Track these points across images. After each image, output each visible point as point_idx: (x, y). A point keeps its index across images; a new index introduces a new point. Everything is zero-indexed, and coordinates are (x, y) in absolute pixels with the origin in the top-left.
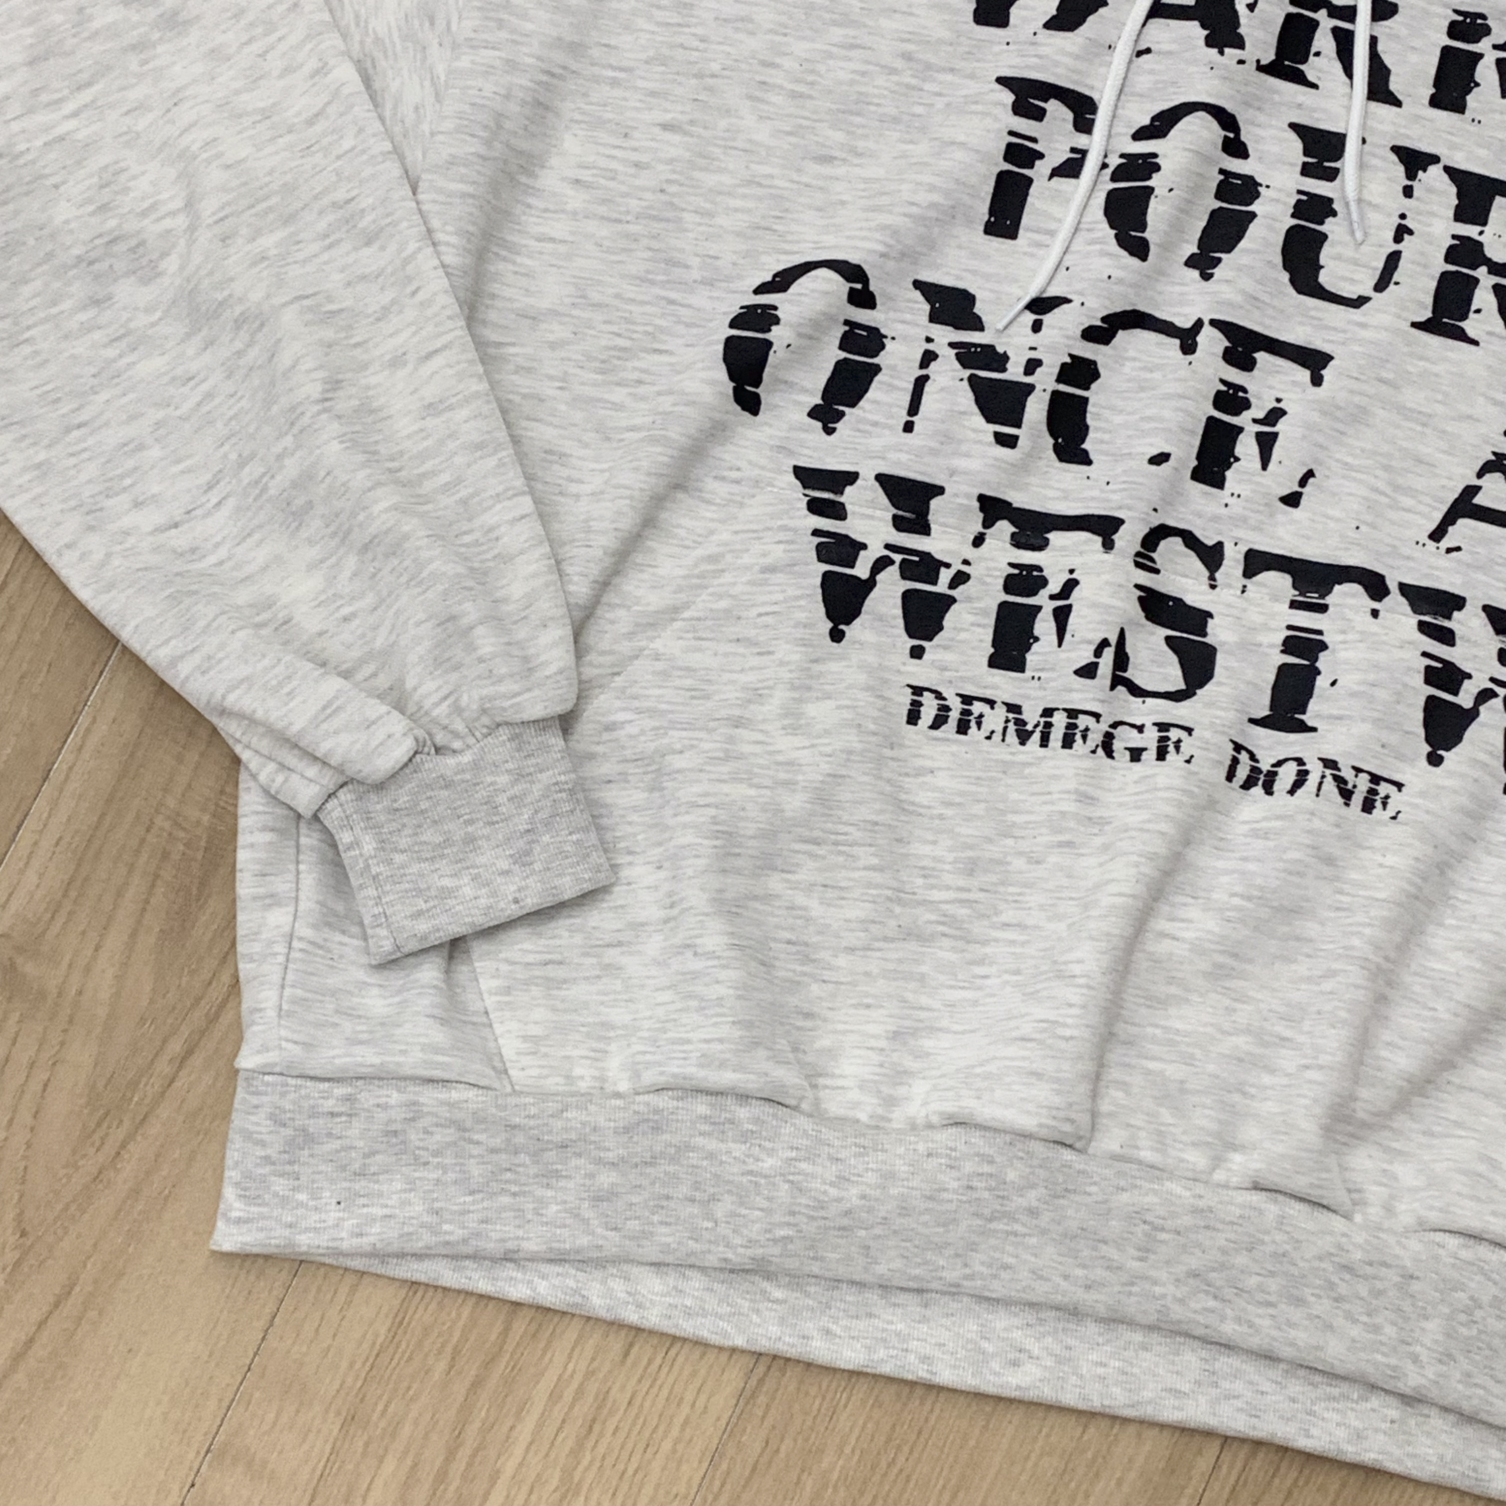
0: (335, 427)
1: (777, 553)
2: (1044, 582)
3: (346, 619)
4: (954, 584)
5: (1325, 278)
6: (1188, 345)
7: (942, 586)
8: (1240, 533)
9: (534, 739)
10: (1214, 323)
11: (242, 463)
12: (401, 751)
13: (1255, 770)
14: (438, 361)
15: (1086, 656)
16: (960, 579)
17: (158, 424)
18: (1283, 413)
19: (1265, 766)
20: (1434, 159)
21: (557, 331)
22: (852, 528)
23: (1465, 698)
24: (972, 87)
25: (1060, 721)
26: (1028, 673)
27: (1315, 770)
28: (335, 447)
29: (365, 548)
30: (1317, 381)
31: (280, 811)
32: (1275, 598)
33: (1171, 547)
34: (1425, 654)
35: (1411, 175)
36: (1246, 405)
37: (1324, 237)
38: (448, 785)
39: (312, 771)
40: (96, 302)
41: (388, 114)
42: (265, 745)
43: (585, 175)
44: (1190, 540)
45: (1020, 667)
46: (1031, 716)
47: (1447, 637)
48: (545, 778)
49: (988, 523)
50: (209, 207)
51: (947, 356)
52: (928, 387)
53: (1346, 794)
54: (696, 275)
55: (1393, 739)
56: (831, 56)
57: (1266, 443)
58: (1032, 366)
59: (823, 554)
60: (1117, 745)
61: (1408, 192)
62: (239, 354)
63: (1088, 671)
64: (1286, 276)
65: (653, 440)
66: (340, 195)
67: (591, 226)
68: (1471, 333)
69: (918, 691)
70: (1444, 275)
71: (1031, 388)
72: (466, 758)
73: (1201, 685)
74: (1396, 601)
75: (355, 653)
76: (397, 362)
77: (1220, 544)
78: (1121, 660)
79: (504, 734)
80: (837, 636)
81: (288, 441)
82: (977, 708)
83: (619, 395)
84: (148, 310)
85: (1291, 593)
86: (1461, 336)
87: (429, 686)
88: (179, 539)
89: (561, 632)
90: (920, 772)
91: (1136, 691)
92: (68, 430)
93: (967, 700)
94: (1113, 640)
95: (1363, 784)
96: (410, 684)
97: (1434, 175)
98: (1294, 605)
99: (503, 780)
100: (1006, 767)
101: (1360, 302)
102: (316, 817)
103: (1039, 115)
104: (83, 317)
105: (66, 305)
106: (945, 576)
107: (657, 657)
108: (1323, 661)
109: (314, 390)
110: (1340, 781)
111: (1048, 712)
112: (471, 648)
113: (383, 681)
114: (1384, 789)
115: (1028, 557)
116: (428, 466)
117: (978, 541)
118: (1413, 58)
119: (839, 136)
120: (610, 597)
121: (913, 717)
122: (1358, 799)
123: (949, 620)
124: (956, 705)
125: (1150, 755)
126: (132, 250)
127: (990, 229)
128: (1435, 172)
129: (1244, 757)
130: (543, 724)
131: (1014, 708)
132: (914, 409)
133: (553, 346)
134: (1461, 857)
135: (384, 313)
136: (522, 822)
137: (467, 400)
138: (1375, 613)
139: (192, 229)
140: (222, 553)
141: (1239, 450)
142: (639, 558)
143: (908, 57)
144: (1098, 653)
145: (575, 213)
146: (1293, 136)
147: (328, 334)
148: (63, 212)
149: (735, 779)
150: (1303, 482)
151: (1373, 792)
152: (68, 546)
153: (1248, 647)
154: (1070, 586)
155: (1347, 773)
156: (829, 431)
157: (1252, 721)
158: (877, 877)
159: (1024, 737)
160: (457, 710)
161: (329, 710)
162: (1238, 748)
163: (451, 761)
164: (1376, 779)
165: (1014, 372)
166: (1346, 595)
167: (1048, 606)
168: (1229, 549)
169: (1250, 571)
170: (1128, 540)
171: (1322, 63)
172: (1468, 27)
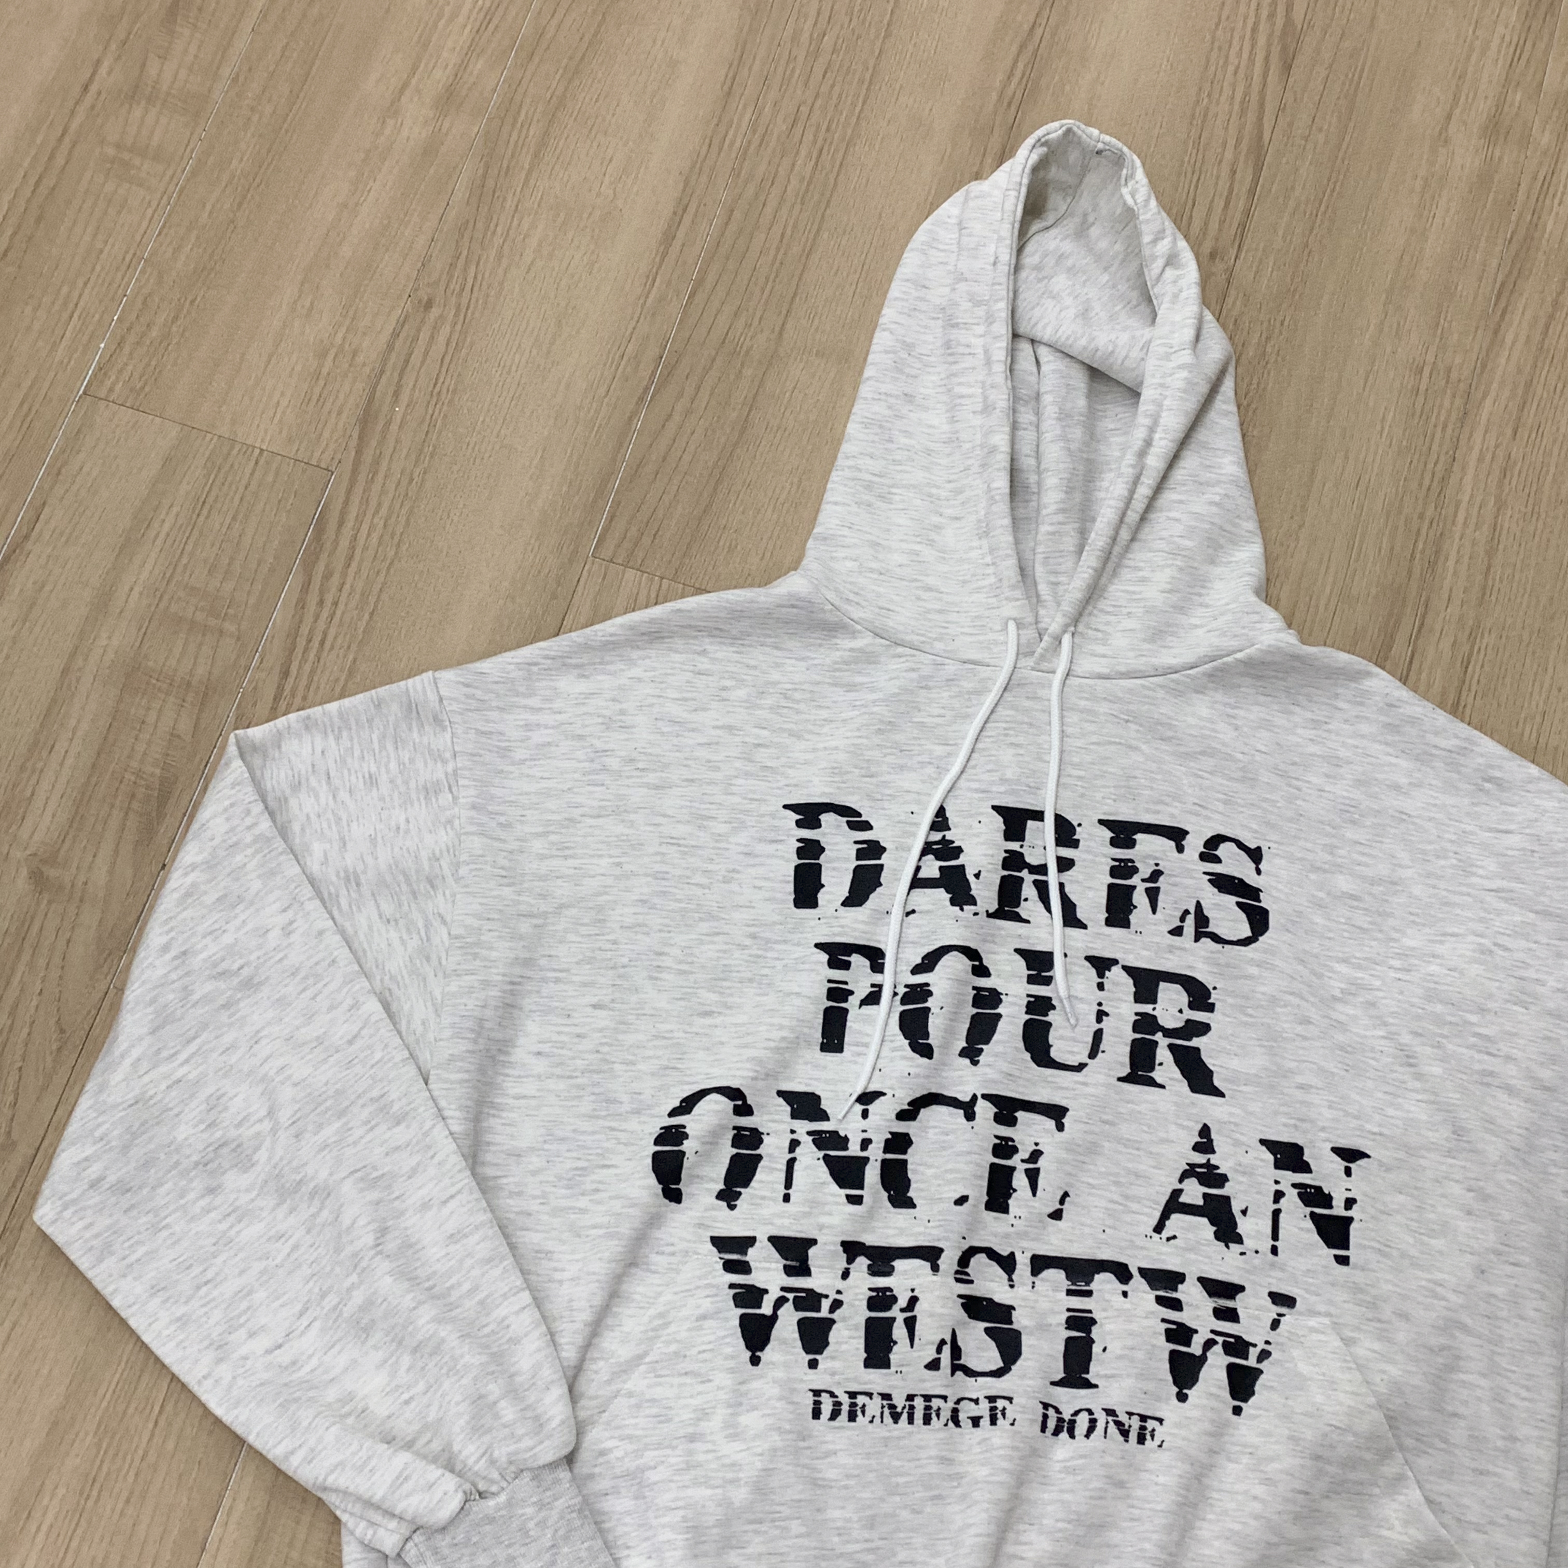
0: (386, 1266)
1: (707, 1305)
2: (894, 1300)
3: (407, 1402)
4: (832, 1310)
5: (1054, 1053)
6: (970, 1116)
7: (824, 1313)
8: (1025, 1244)
9: (548, 1477)
10: (985, 1097)
11: (323, 1296)
12: (454, 1503)
13: (1060, 1420)
14: (452, 1205)
15: (931, 1354)
16: (836, 1305)
17: (263, 1273)
18: (1041, 1153)
19: (1067, 1416)
20: (1115, 962)
21: (536, 1161)
22: (756, 1279)
23: (1196, 1348)
24: (799, 952)
25: (919, 1403)
26: (893, 1369)
27: (1101, 1418)
28: (388, 1280)
29: (415, 1350)
30: (1060, 1127)
31: (373, 1555)
32: (1056, 1290)
33: (980, 1260)
34: (1163, 1320)
35: (1101, 975)
36: (1015, 1150)
37: (1049, 1025)
38: (491, 1520)
39: (393, 1524)
40: (211, 1191)
41: (403, 1028)
42: (358, 1509)
43: (545, 1048)
44: (991, 1254)
45: (886, 1364)
46: (899, 1401)
47: (1176, 1305)
48: (560, 1504)
49: (850, 1261)
50: (284, 1116)
51: (807, 1141)
52: (797, 1166)
53: (1125, 1433)
54: (627, 1107)
55: (1150, 1386)
56: (702, 943)
57: (1033, 1176)
58: (865, 1144)
59: (739, 1301)
60: (962, 1416)
61: (1101, 987)
62: (314, 1216)
63: (934, 1365)
64: (1028, 1056)
65: (610, 1236)
66: (375, 1093)
67: (551, 1084)
68: (1159, 1080)
69: (817, 1393)
70: (1134, 1041)
71: (866, 1160)
72: (502, 1498)
73: (1014, 1361)
74: (1138, 1283)
75: (416, 1427)
76: (425, 1206)
77: (1012, 1254)
78: (956, 1352)
79: (527, 1475)
80: (755, 1361)
81: (354, 1278)
82: (861, 1400)
83: (583, 1203)
84: (247, 1190)
85: (1066, 1284)
86: (1152, 1083)
87: (471, 1448)
88: (283, 1357)
89: (559, 1391)
90: (828, 1454)
91: (970, 1373)
92: (198, 1288)
93: (853, 1395)
94: (948, 1338)
95: (1135, 1423)
96: (456, 1448)
97: (1116, 974)
98: (1070, 1293)
99: (529, 1511)
100: (886, 1441)
101: (1080, 1067)
102: (399, 1555)
103: (846, 966)
104: (202, 1203)
105: (191, 1196)
106: (826, 1304)
107: (630, 1395)
108: (1095, 1333)
109: (369, 1239)
110: (1119, 1424)
111: (910, 1398)
112: (497, 1416)
113: (436, 1446)
114: (1150, 1424)
115: (881, 1282)
116: (453, 1281)
117: (845, 1275)
118: (1091, 894)
119: (714, 997)
120: (593, 1353)
121: (816, 1414)
122: (1133, 1436)
123: (833, 1336)
124: (845, 1400)
125: (985, 1422)
126: (234, 1150)
127: (824, 1048)
128: (1116, 970)
129: (1051, 1412)
130: (552, 1466)
131: (886, 1397)
132: (788, 1184)
133: (534, 1173)
134: (1211, 1467)
135: (414, 1171)
136: (547, 1541)
137: (477, 1228)
138: (1125, 1294)
139: (274, 1131)
140: (314, 1362)
141: (1015, 1184)
142: (609, 1321)
143: (754, 936)
144: (939, 1350)
145: (539, 1077)
146: (1018, 957)
147: (374, 1195)
148: (182, 1132)
149: (696, 1483)
150: (1062, 1202)
151: (1143, 1428)
152: (205, 1377)
154: (913, 1301)
155: (1123, 1418)
156: (732, 1207)
157: (1053, 1383)
158: (805, 1542)
159: (896, 1417)
160: (492, 1462)
161: (401, 1479)
162: (1046, 1406)
163: (491, 1503)
164: (1144, 1418)
165: (854, 1149)
166: (1104, 1282)
167: (900, 1317)
168: (1019, 1257)
169: (1036, 1271)
170: (948, 1261)
171: (1030, 906)
172: (1123, 869)
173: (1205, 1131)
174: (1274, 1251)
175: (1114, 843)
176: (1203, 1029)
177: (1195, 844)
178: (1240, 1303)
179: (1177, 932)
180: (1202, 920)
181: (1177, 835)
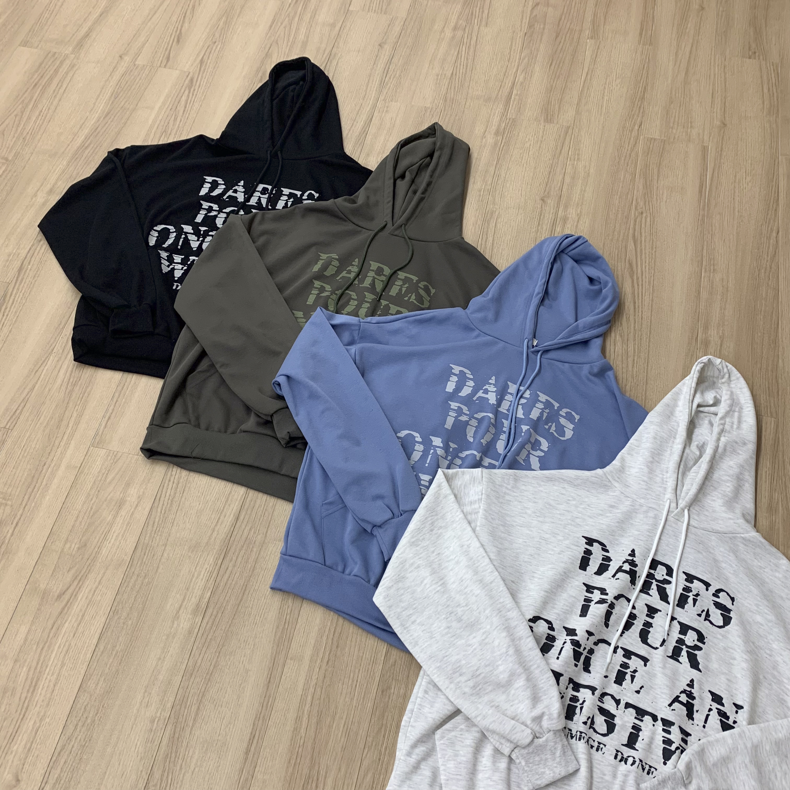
2: (578, 701)
5: (649, 641)
8: (625, 698)
10: (621, 647)
13: (623, 757)
15: (585, 720)
18: (637, 671)
19: (625, 756)
20: (676, 619)
23: (672, 748)
24: (577, 583)
26: (574, 722)
27: (637, 761)
30: (645, 665)
32: (632, 715)
33: (608, 697)
34: (664, 736)
36: (629, 667)
37: (650, 632)
44: (613, 697)
45: (571, 720)
46: (573, 732)
47: (669, 733)
49: (569, 684)
51: (569, 642)
52: (563, 650)
53: (643, 769)
55: (655, 757)
57: (633, 677)
58: (584, 648)
60: (589, 743)
61: (670, 626)
63: (585, 723)
64: (640, 639)
68: (680, 661)
70: (675, 646)
71: (583, 654)
73: (611, 733)
74: (659, 723)
77: (620, 700)
78: (593, 723)
85: (635, 715)
86: (678, 661)
91: (595, 731)
94: (591, 717)
95: (647, 768)
97: (675, 622)
98: (636, 718)
101: (656, 648)
103: (592, 593)
108: (641, 733)
110: (642, 765)
111: (577, 732)
114: (652, 769)
115: (575, 694)
117: (567, 688)
122: (646, 771)
125: (595, 749)
127: (580, 615)
129: (619, 754)
131: (570, 730)
132: (559, 654)
138: (654, 725)
141: (626, 678)
143: (565, 573)
144: (588, 719)
146: (645, 606)
150: (641, 688)
151: (650, 770)
153: (623, 726)
154: (584, 702)
155: (644, 764)
157: (622, 745)
159: (572, 737)
162: (618, 751)
164: (650, 767)
166: (647, 718)
167: (579, 706)
168: (622, 701)
169: (626, 708)
170: (598, 694)
171: (654, 591)
172: (687, 589)
173: (692, 681)
174: (704, 727)
175: (686, 580)
176: (700, 649)
177: (712, 590)
178: (689, 739)
179: (699, 615)
180: (708, 615)
181: (707, 585)
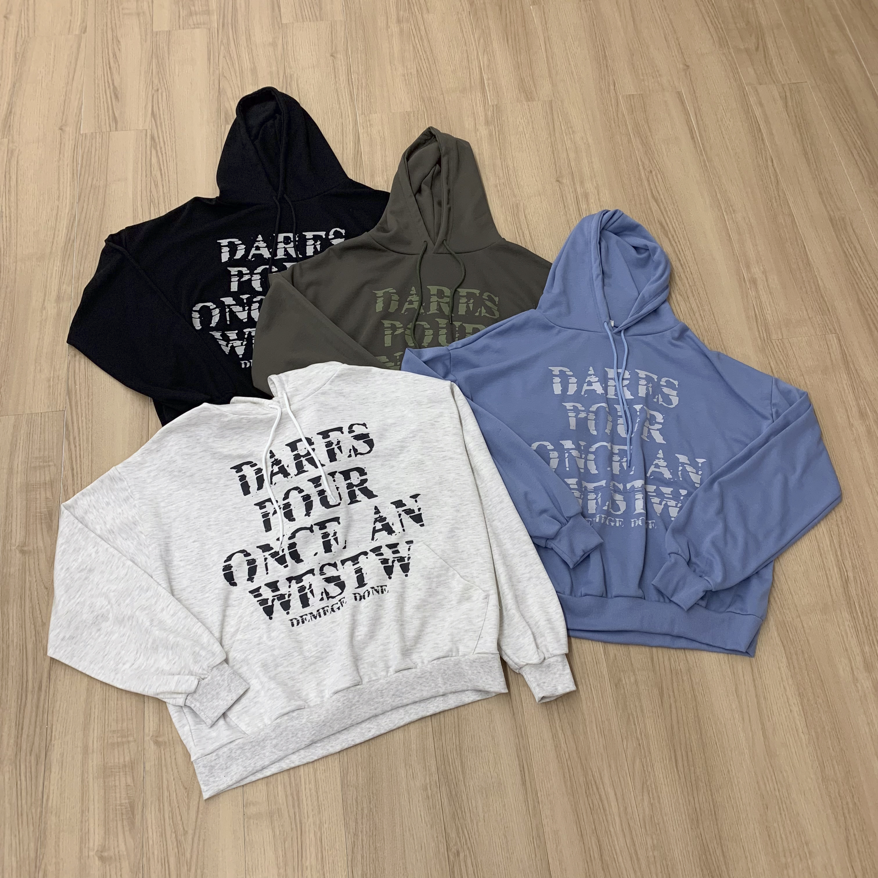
0: (156, 628)
1: (252, 609)
2: (305, 587)
3: (174, 663)
4: (289, 597)
5: (330, 504)
6: (312, 531)
7: (287, 599)
8: (338, 558)
9: (221, 667)
10: (315, 524)
11: (141, 645)
12: (196, 682)
13: (360, 596)
14: (170, 607)
15: (320, 597)
16: (290, 595)
17: (122, 646)
18: (336, 532)
19: (362, 594)
20: (336, 472)
21: (190, 589)
22: (264, 597)
23: (390, 564)
24: (250, 508)
25: (321, 611)
26: (311, 605)
27: (371, 590)
28: (157, 632)
29: (172, 648)
30: (339, 523)
31: (177, 708)
32: (350, 566)
33: (326, 567)
34: (379, 559)
35: (333, 477)
36: (329, 535)
37: (326, 496)
38: (208, 684)
39: (180, 696)
40: (99, 630)
41: (140, 565)
42: (169, 696)
43: (182, 558)
44: (329, 564)
45: (308, 605)
46: (315, 613)
47: (382, 554)
48: (227, 673)
49: (290, 583)
50: (113, 601)
51: (269, 557)
52: (268, 565)
53: (378, 592)
54: (211, 565)
55: (381, 578)
57: (336, 540)
58: (283, 550)
59: (261, 604)
60: (334, 609)
61: (334, 481)
62: (131, 625)
63: (322, 599)
64: (324, 507)
65: (219, 600)
66: (138, 585)
67: (188, 567)
68: (359, 500)
69: (291, 620)
70: (348, 492)
71: (285, 555)
72: (209, 678)
73: (344, 589)
74: (370, 554)
75: (179, 669)
76: (163, 610)
77: (335, 562)
78: (327, 594)
79: (215, 669)
80: (271, 618)
81: (148, 636)
82: (304, 617)
83: (207, 595)
84: (110, 626)
85: (352, 564)
86: (357, 501)
87: (196, 668)
88: (135, 666)
89: (217, 644)
90: (299, 634)
91: (333, 597)
92: (104, 657)
93: (301, 617)
94: (324, 591)
95: (380, 589)
96: (192, 669)
97: (337, 475)
99: (219, 678)
100: (315, 625)
101: (338, 504)
102: (185, 705)
103: (265, 507)
104: (97, 635)
105: (93, 634)
106: (286, 596)
107: (238, 640)
108: (363, 572)
109: (148, 624)
110: (376, 590)
111: (318, 611)
112: (201, 656)
113: (187, 672)
114: (384, 588)
115: (300, 584)
116: (177, 626)
117: (290, 587)
118: (324, 455)
119: (228, 528)
120: (224, 634)
121: (293, 625)
122: (380, 592)
123: (291, 604)
124: (300, 619)
125: (341, 607)
126: (102, 617)
127: (267, 531)
129: (357, 595)
130: (221, 663)
131: (311, 613)
132: (267, 570)
133: (190, 592)
135: (156, 602)
136: (226, 684)
137: (179, 610)
138: (368, 559)
139: (111, 607)
140: (145, 664)
141: (331, 544)
142: (226, 624)
144: (322, 595)
145: (183, 567)
146: (309, 482)
147: (147, 612)
148: (85, 616)
149: (262, 654)
150: (346, 543)
151: (382, 589)
153: (349, 578)
154: (310, 585)
155: (376, 588)
156: (252, 582)
157: (356, 588)
158: (300, 657)
159: (315, 618)
160: (204, 669)
161: (178, 682)
162: (355, 594)
163: (206, 680)
164: (381, 586)
165: (281, 554)
166: (362, 558)
167: (308, 591)
168: (337, 562)
169: (343, 565)
170: (317, 571)
171: (307, 466)
172: (329, 444)
173: (376, 508)
174: (404, 530)
175: (323, 438)
176: (366, 481)
177: (346, 430)
178: (399, 548)
179: (350, 456)
180: (355, 450)
181: (340, 429)
